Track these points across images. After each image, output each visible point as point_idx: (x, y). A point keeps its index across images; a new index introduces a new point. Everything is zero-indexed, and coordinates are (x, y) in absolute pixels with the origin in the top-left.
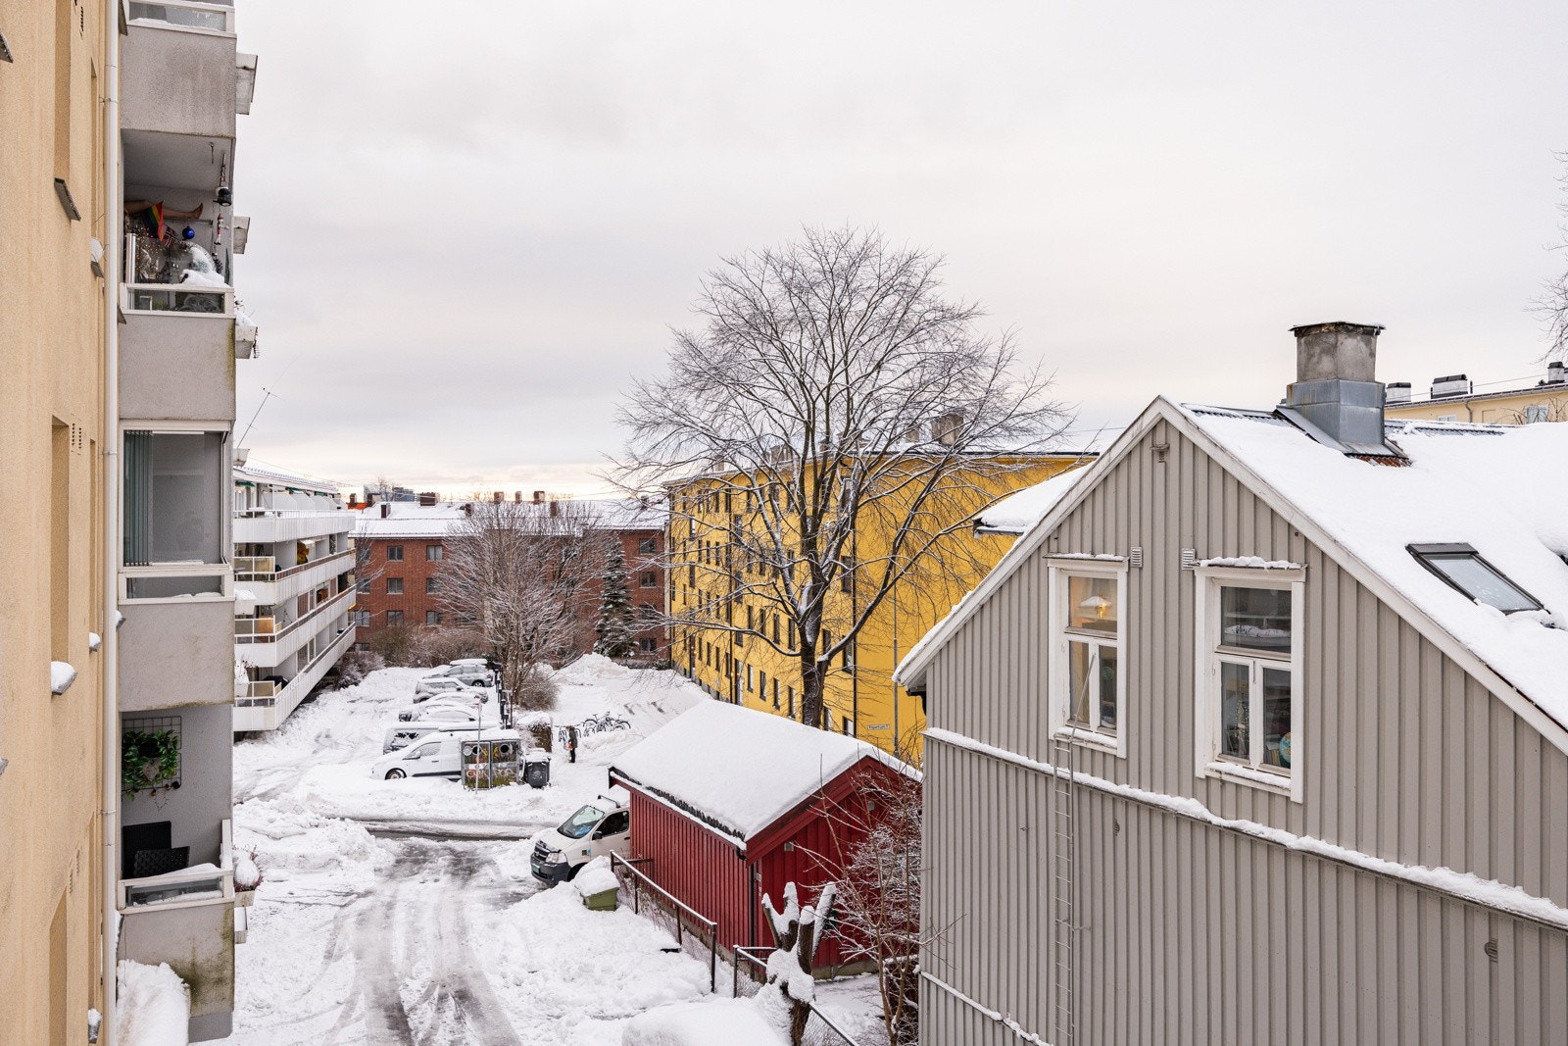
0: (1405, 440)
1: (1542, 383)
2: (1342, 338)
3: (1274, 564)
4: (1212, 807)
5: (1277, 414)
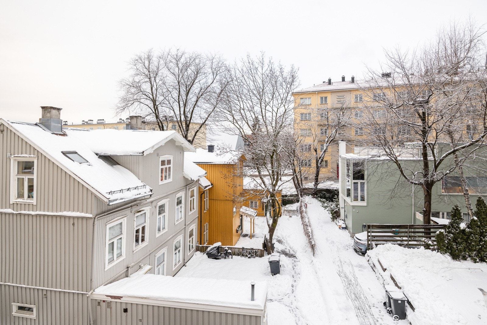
0: (67, 132)
1: (118, 122)
2: (52, 110)
3: (30, 156)
4: (14, 210)
5: (36, 124)
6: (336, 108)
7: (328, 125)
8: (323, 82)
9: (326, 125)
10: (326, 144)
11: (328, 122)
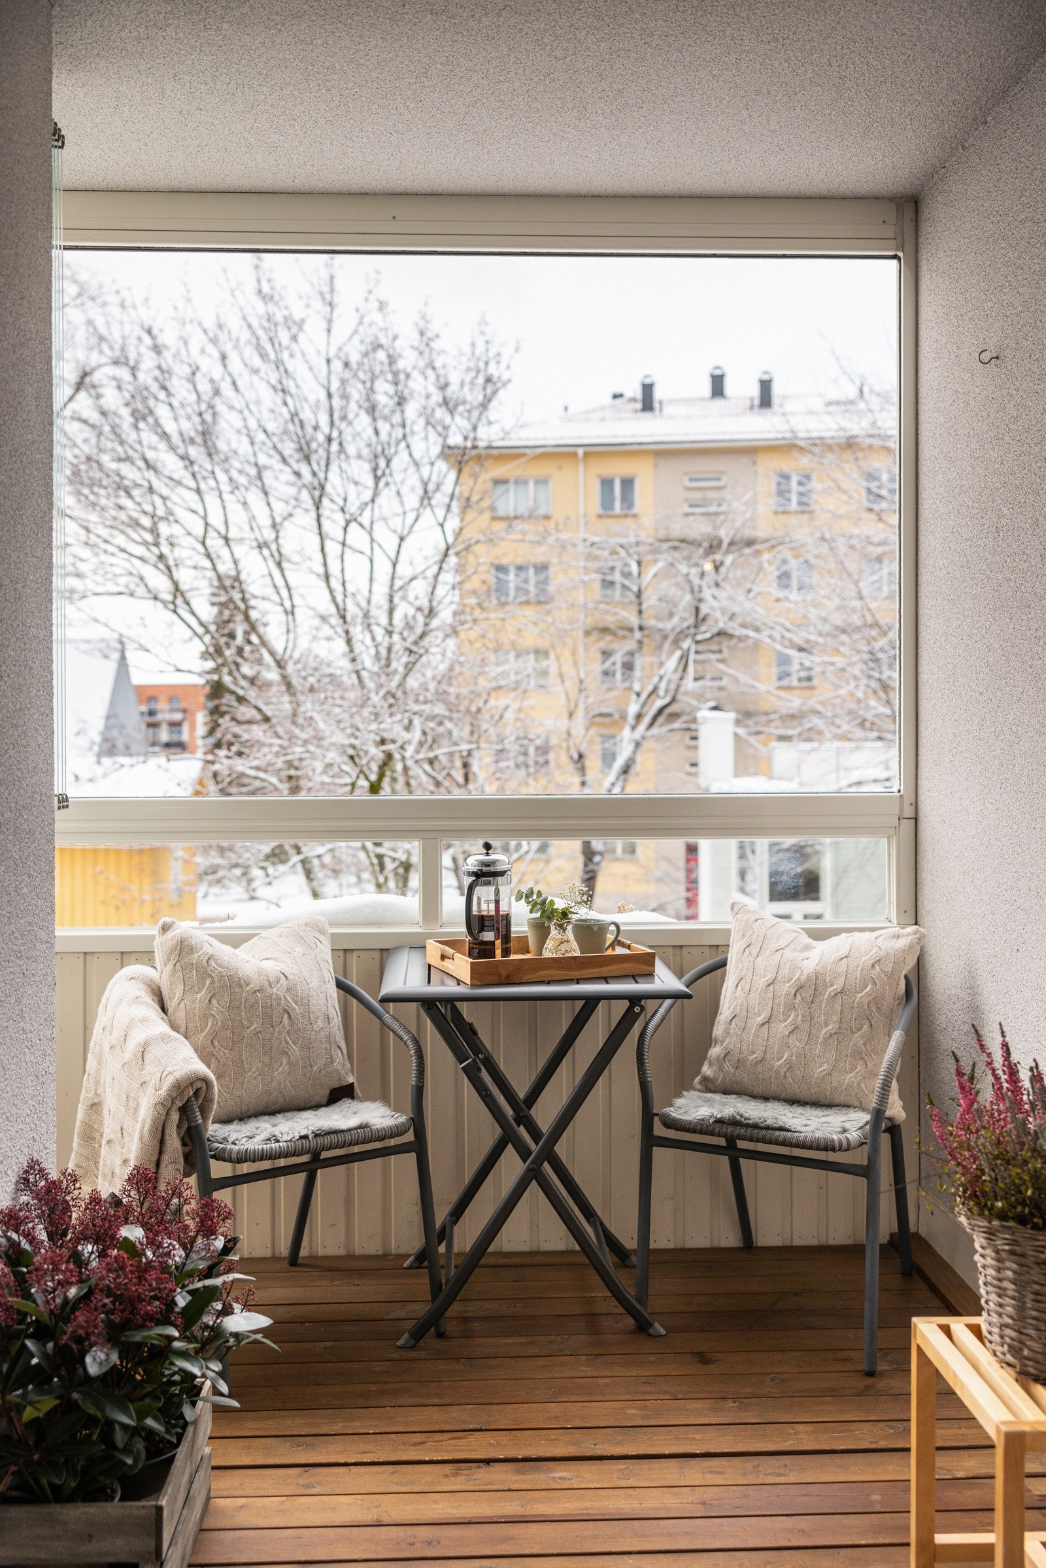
6: (683, 541)
7: (641, 628)
8: (615, 396)
9: (631, 630)
10: (633, 728)
11: (640, 612)
